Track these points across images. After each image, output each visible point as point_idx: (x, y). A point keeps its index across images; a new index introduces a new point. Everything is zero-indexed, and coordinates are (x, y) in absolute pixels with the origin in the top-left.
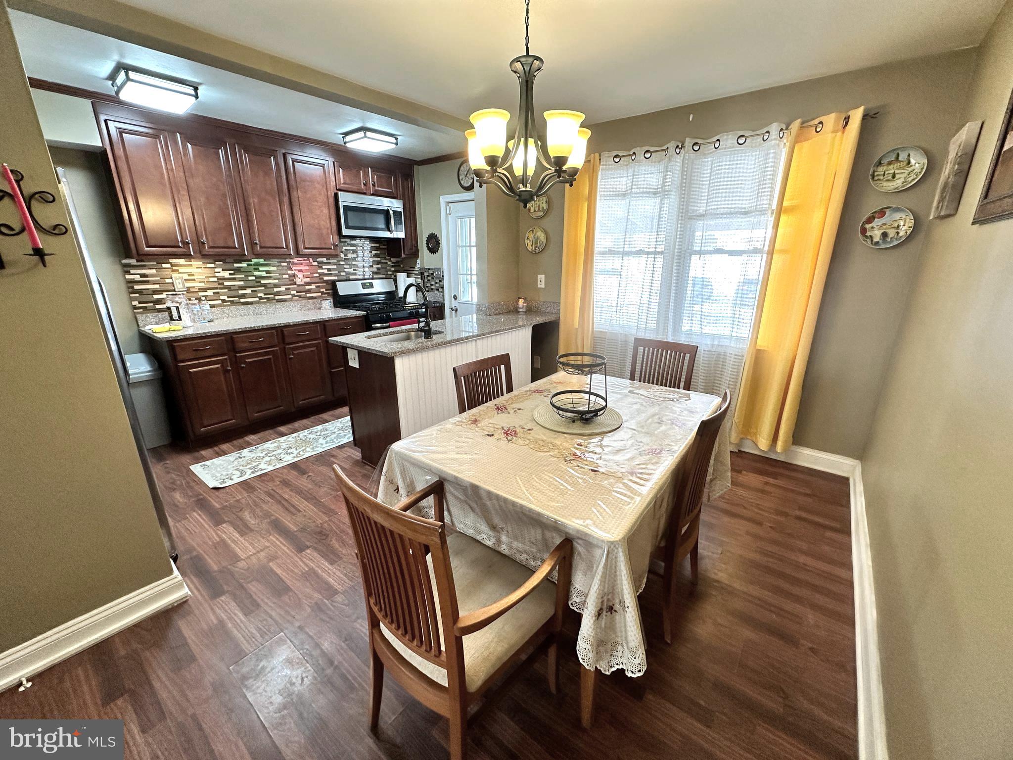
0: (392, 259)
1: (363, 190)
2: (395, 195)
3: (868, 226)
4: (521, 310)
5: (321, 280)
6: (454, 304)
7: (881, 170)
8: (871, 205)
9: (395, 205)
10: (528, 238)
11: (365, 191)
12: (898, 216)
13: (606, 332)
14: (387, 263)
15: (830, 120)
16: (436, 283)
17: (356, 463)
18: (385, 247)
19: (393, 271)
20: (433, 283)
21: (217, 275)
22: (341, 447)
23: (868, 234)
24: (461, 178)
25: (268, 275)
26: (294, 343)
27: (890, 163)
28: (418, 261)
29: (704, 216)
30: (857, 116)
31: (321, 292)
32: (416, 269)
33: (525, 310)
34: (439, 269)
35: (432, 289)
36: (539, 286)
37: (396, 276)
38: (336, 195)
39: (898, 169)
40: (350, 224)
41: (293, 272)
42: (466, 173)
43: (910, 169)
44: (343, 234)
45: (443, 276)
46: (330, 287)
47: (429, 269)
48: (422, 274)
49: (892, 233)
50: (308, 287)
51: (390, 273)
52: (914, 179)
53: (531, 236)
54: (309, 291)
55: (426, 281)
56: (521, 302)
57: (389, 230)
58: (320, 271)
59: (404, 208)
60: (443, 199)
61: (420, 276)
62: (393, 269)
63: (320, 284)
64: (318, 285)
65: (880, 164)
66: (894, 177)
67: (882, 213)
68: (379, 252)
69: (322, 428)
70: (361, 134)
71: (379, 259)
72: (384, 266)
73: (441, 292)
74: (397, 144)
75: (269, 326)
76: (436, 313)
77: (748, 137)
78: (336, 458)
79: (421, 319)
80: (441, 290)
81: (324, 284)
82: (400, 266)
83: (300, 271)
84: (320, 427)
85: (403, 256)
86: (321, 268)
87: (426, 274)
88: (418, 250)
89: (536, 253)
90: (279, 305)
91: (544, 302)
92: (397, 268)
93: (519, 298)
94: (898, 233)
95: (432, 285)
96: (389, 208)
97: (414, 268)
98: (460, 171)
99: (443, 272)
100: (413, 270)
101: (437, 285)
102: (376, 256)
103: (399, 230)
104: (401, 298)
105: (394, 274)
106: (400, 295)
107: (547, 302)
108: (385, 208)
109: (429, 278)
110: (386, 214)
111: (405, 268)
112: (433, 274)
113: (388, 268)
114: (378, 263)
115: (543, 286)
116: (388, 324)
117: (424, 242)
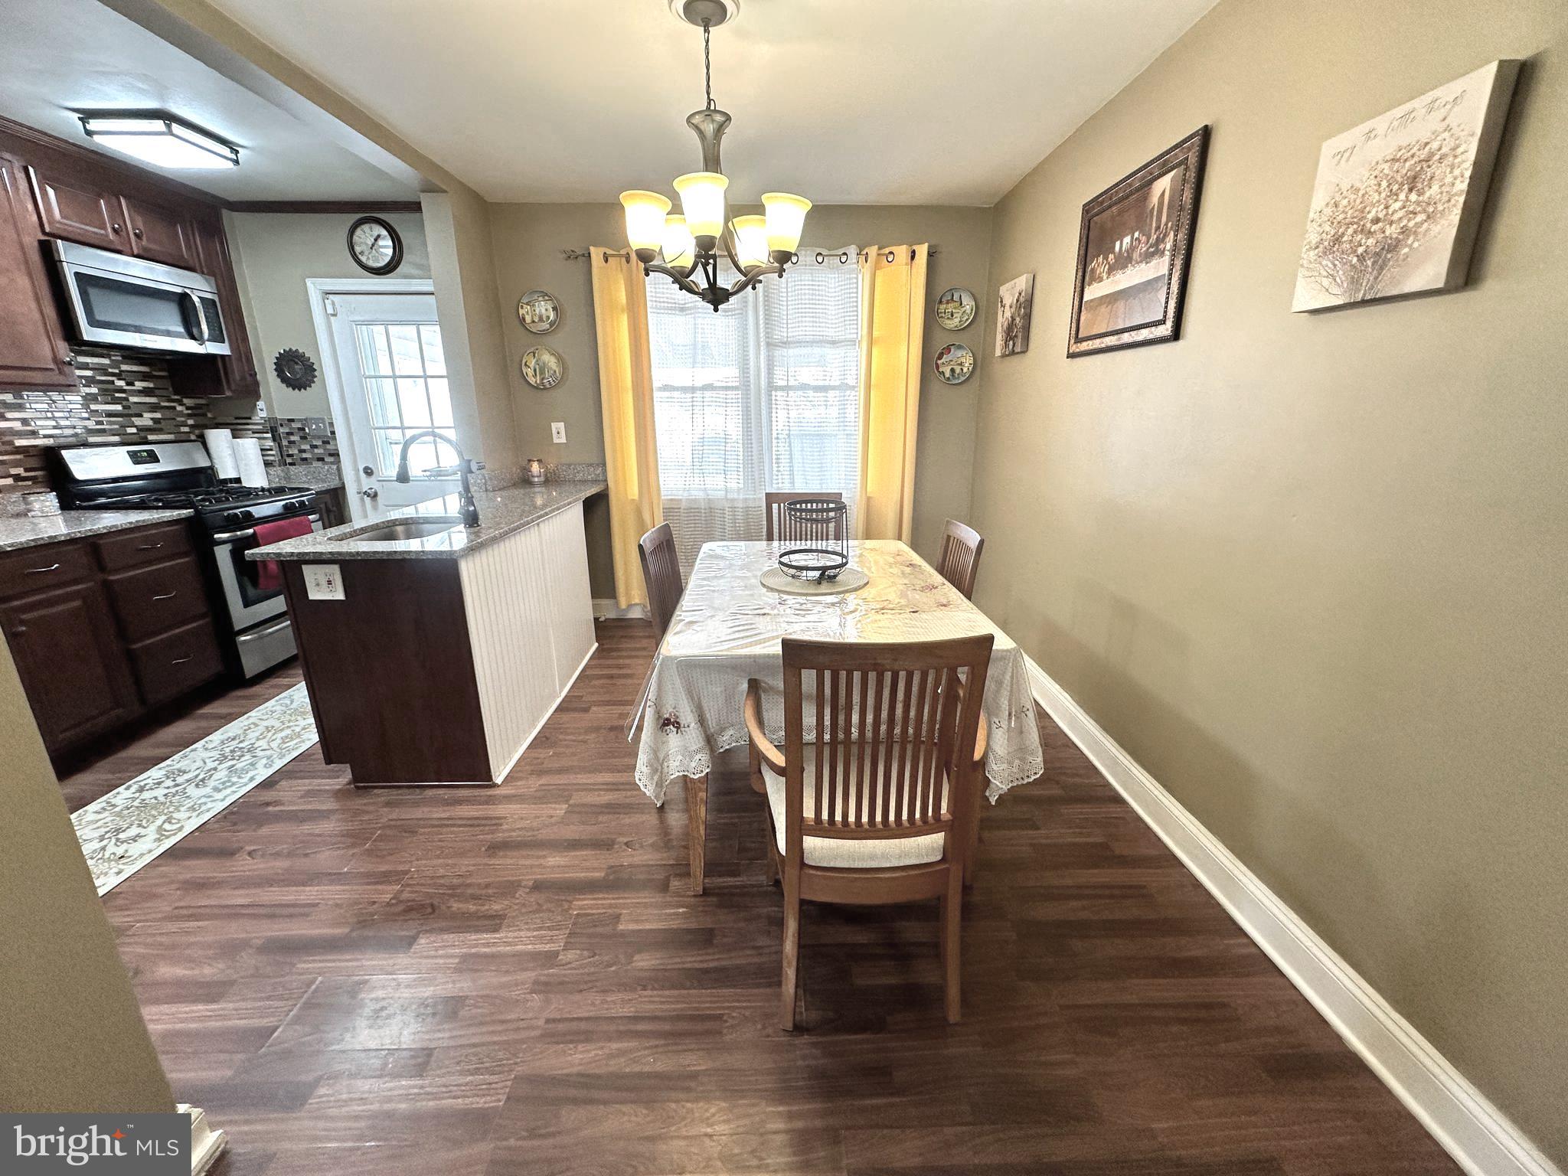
0: (185, 401)
1: (111, 242)
2: (191, 263)
3: (939, 362)
4: (536, 479)
5: (9, 448)
6: (367, 484)
7: (943, 307)
8: (940, 341)
9: (199, 287)
10: (526, 365)
11: (119, 247)
12: (959, 353)
13: (681, 500)
14: (174, 408)
15: (902, 252)
16: (314, 447)
17: (339, 794)
18: (166, 374)
19: (191, 426)
20: (305, 447)
22: (267, 784)
23: (941, 370)
24: (358, 249)
26: (21, 595)
27: (948, 303)
28: (261, 404)
29: (785, 343)
30: (922, 251)
32: (256, 419)
33: (542, 479)
34: (317, 421)
35: (306, 459)
36: (556, 441)
37: (202, 437)
38: (48, 248)
39: (955, 308)
40: (97, 316)
42: (370, 243)
43: (963, 309)
44: (84, 338)
45: (333, 433)
46: (36, 462)
47: (292, 420)
48: (273, 430)
49: (958, 370)
51: (186, 429)
52: (967, 320)
53: (532, 363)
55: (285, 443)
56: (535, 468)
57: (192, 337)
59: (219, 294)
60: (314, 287)
61: (269, 435)
62: (190, 422)
65: (941, 302)
66: (952, 316)
67: (948, 349)
68: (151, 385)
69: (163, 772)
70: (158, 125)
71: (153, 400)
72: (169, 414)
73: (332, 463)
74: (237, 162)
76: (330, 504)
77: (827, 256)
78: (283, 804)
80: (328, 459)
81: (18, 457)
82: (204, 415)
85: (228, 394)
87: (281, 430)
88: (257, 384)
89: (545, 389)
91: (570, 465)
92: (201, 420)
93: (530, 461)
94: (962, 369)
95: (304, 451)
96: (188, 291)
97: (250, 418)
98: (355, 238)
99: (331, 424)
100: (248, 424)
101: (316, 451)
102: (145, 392)
103: (217, 338)
104: (225, 481)
105: (197, 432)
106: (222, 476)
107: (575, 465)
108: (179, 290)
109: (292, 438)
110: (183, 301)
111: (220, 420)
112: (304, 429)
113: (178, 419)
114: (154, 408)
115: (564, 440)
116: (251, 531)
117: (271, 367)
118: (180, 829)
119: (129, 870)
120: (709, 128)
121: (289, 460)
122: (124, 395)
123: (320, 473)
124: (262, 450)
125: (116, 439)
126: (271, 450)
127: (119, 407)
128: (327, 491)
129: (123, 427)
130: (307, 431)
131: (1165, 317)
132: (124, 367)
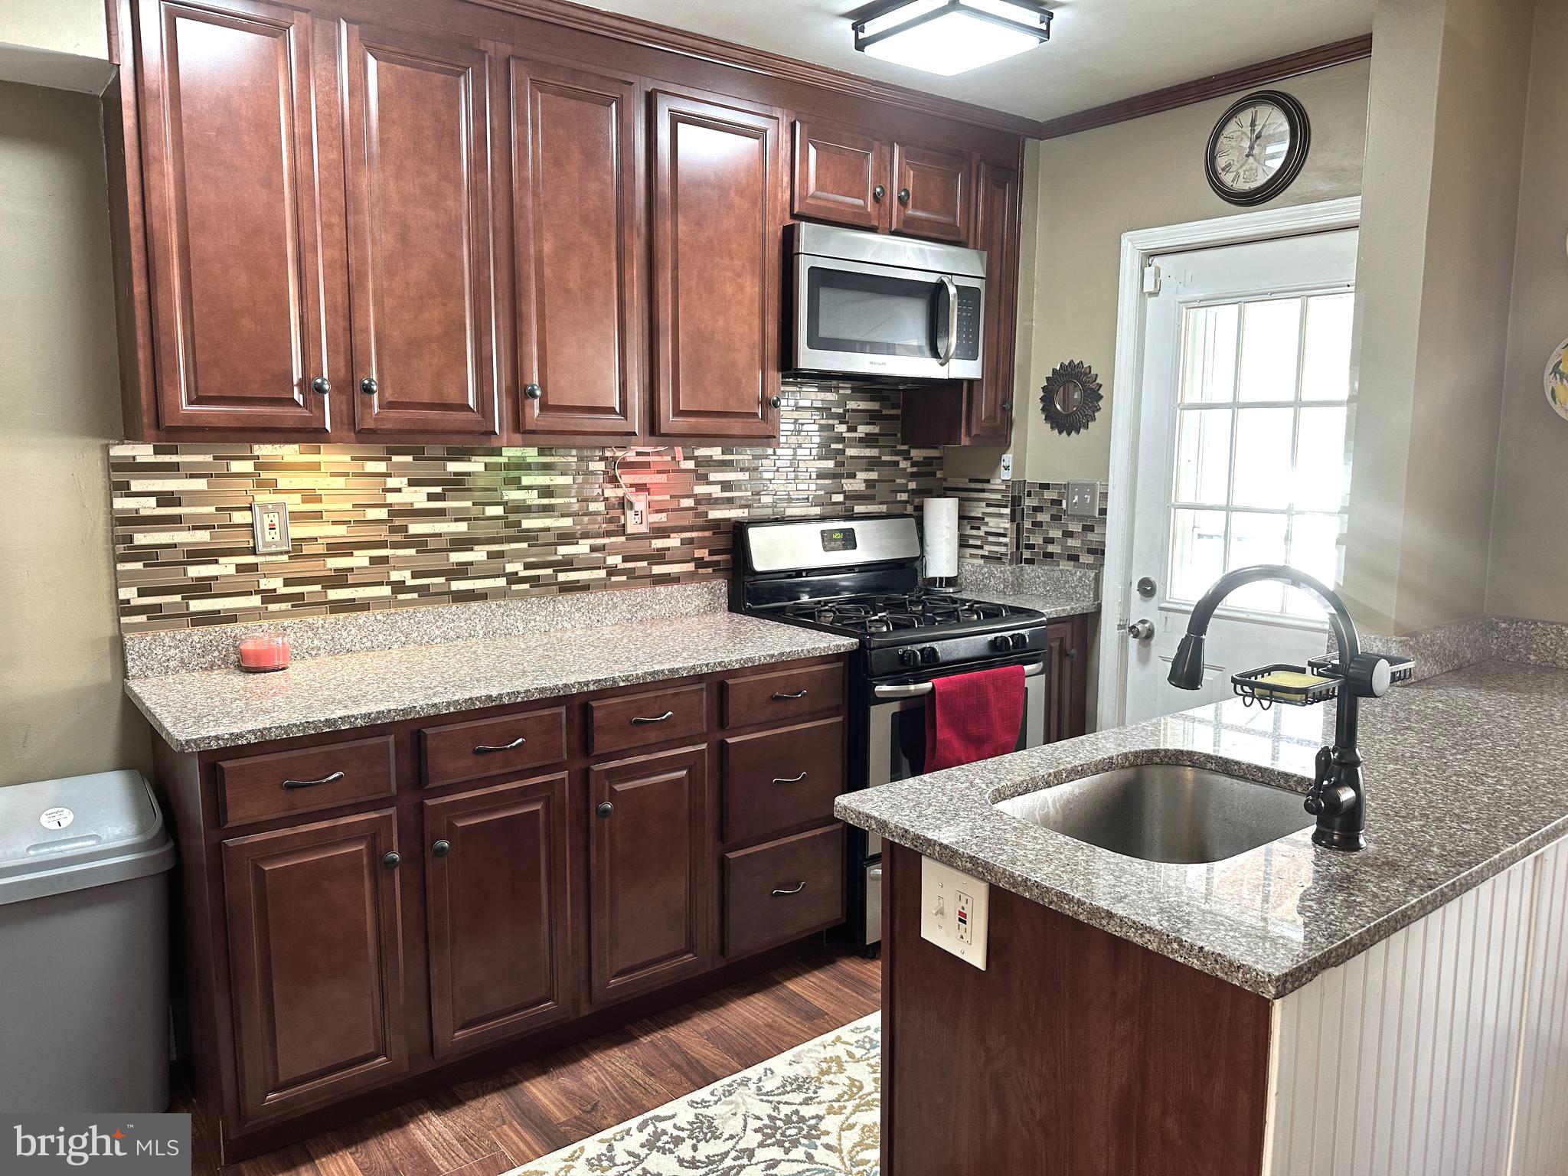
0: (914, 453)
1: (869, 215)
2: (963, 237)
5: (701, 521)
6: (1140, 610)
9: (960, 268)
11: (875, 223)
14: (897, 464)
16: (1068, 534)
18: (899, 412)
19: (913, 492)
20: (1055, 533)
21: (391, 498)
24: (1221, 162)
25: (545, 501)
26: (620, 755)
28: (1008, 458)
31: (693, 560)
32: (996, 483)
34: (1084, 488)
35: (1050, 555)
37: (920, 508)
38: (789, 237)
40: (823, 333)
41: (620, 492)
42: (1247, 145)
44: (801, 365)
45: (1103, 512)
46: (722, 542)
47: (1045, 487)
48: (1015, 502)
50: (658, 544)
51: (904, 497)
55: (1027, 524)
57: (935, 354)
58: (700, 490)
59: (988, 279)
60: (1132, 245)
61: (1007, 511)
62: (912, 485)
63: (694, 534)
64: (688, 535)
68: (876, 430)
72: (887, 472)
73: (1089, 566)
75: (548, 694)
76: (1068, 645)
79: (1027, 668)
80: (1086, 559)
81: (707, 534)
82: (934, 474)
83: (641, 488)
84: (683, 1111)
85: (965, 441)
86: (704, 479)
87: (1028, 502)
88: (1009, 423)
90: (565, 603)
92: (927, 482)
95: (1052, 541)
96: (945, 279)
97: (988, 481)
99: (1104, 496)
100: (983, 491)
101: (1070, 542)
102: (868, 441)
103: (968, 352)
104: (933, 581)
105: (917, 501)
106: (932, 573)
108: (933, 278)
109: (1040, 517)
110: (934, 295)
111: (952, 482)
112: (1060, 503)
113: (898, 481)
114: (872, 464)
116: (928, 685)
117: (1036, 393)
121: (1027, 554)
122: (840, 446)
123: (1066, 582)
125: (817, 511)
126: (1004, 535)
127: (830, 464)
128: (1070, 619)
129: (830, 493)
130: (1064, 505)
132: (852, 405)
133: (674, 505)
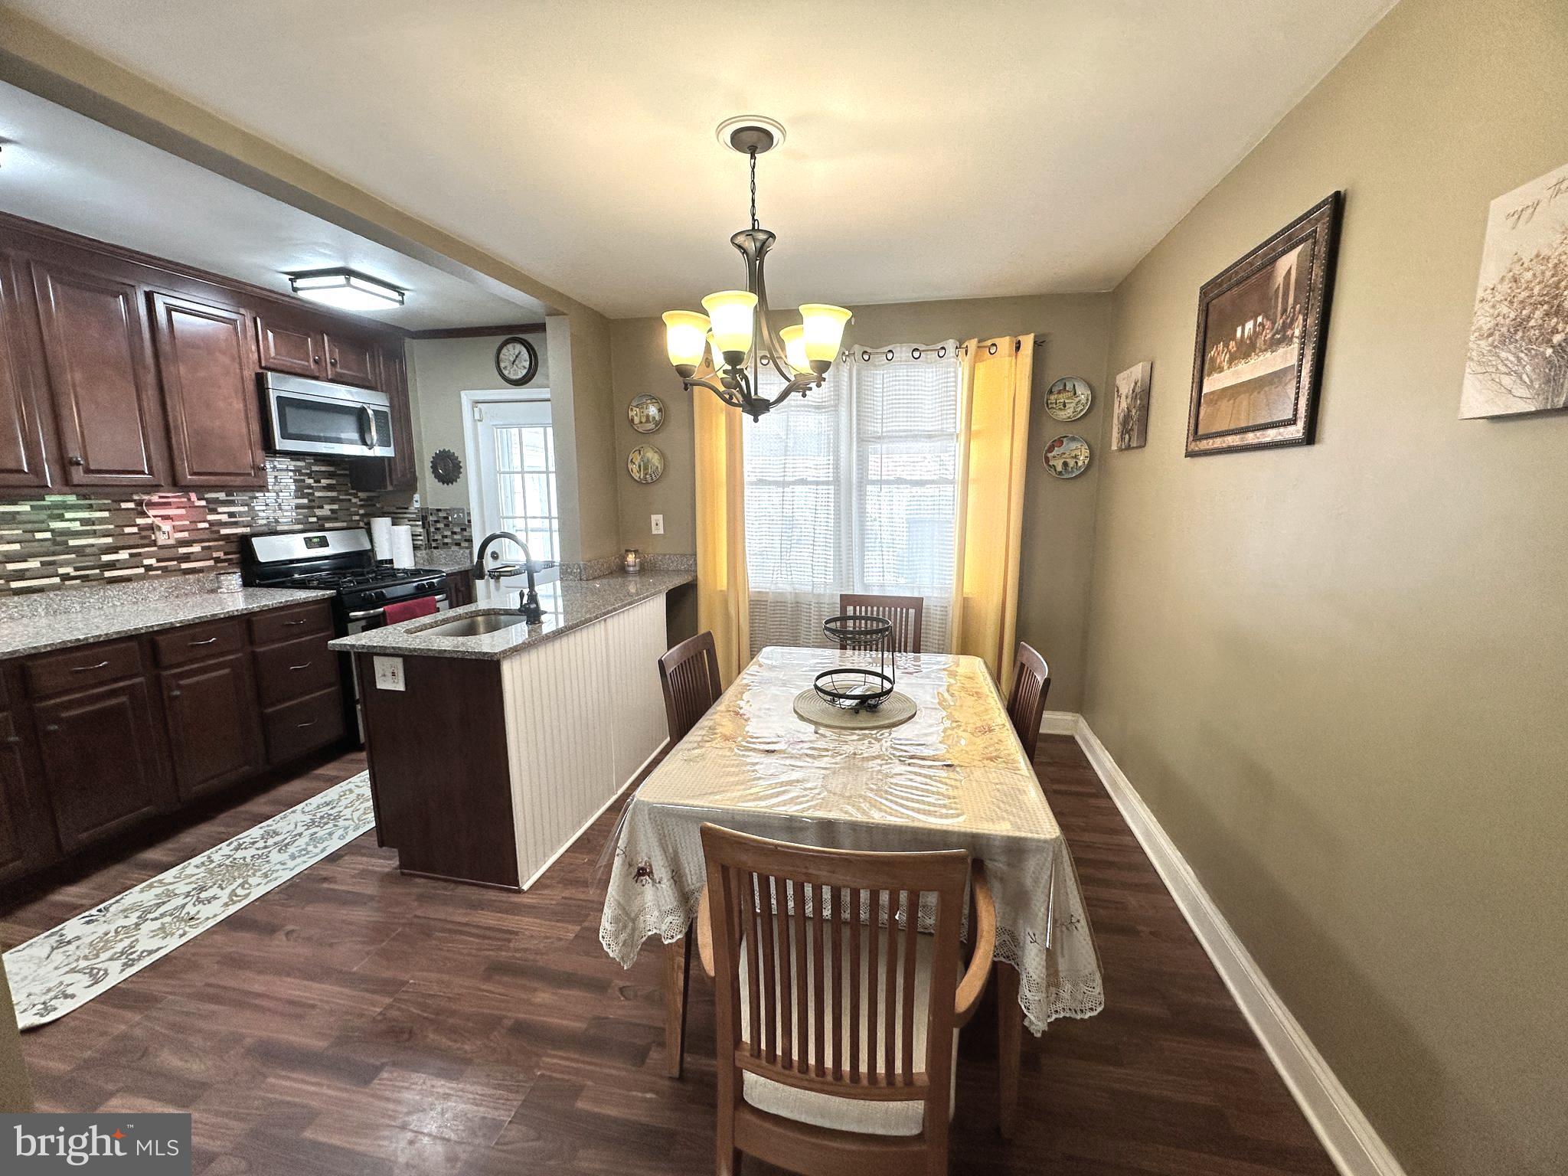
0: (360, 494)
1: (312, 370)
2: (373, 384)
3: (1050, 455)
4: (631, 569)
5: (216, 536)
7: (1053, 397)
8: (1050, 433)
9: (374, 401)
10: (632, 461)
11: (317, 374)
12: (1073, 445)
13: (768, 593)
14: (350, 500)
15: (1004, 343)
16: (454, 533)
17: (387, 879)
18: (347, 472)
19: (362, 516)
20: (448, 533)
22: (333, 858)
23: (1051, 463)
24: (502, 365)
25: (87, 528)
26: (179, 665)
27: (1059, 392)
28: (417, 497)
29: (879, 438)
30: (1028, 342)
31: (215, 558)
32: (412, 509)
33: (637, 568)
34: (460, 510)
35: (447, 544)
36: (654, 532)
37: (368, 524)
38: (260, 379)
39: (1068, 398)
40: (292, 430)
41: (149, 521)
42: (512, 360)
43: (1077, 399)
44: (277, 448)
45: (469, 521)
46: (233, 547)
47: (439, 510)
48: (424, 519)
49: (1071, 463)
50: (183, 550)
51: (357, 518)
52: (1082, 410)
53: (638, 460)
54: (187, 558)
55: (432, 529)
56: (631, 558)
57: (364, 443)
58: (212, 517)
59: (392, 406)
60: (467, 397)
61: (420, 523)
62: (361, 512)
63: (211, 544)
64: (207, 544)
65: (1051, 392)
66: (1065, 406)
67: (1059, 442)
68: (334, 482)
69: (262, 831)
70: (341, 279)
71: (334, 494)
72: (344, 505)
73: (467, 548)
74: (402, 302)
75: (123, 635)
76: (460, 585)
77: (923, 351)
78: (335, 882)
79: (437, 597)
80: (463, 544)
81: (221, 543)
83: (165, 518)
84: (256, 832)
85: (390, 488)
86: (214, 511)
87: (431, 518)
88: (415, 479)
89: (648, 483)
91: (665, 555)
92: (370, 510)
93: (627, 551)
94: (1076, 463)
95: (446, 537)
96: (365, 406)
97: (407, 508)
98: (501, 356)
99: (469, 514)
100: (405, 513)
101: (455, 537)
102: (329, 488)
103: (384, 443)
104: (382, 562)
105: (365, 520)
106: (379, 558)
107: (670, 555)
108: (359, 406)
109: (438, 525)
110: (360, 415)
111: (386, 509)
112: (448, 518)
113: (352, 509)
114: (333, 501)
115: (661, 532)
116: (382, 609)
117: (428, 465)
118: (247, 896)
119: (193, 933)
120: (751, 246)
121: (434, 545)
122: (310, 491)
123: (455, 556)
124: (413, 535)
125: (300, 527)
126: (420, 535)
127: (305, 501)
128: (460, 573)
129: (307, 517)
130: (450, 519)
131: (1295, 415)
132: (315, 468)
133: (192, 527)
